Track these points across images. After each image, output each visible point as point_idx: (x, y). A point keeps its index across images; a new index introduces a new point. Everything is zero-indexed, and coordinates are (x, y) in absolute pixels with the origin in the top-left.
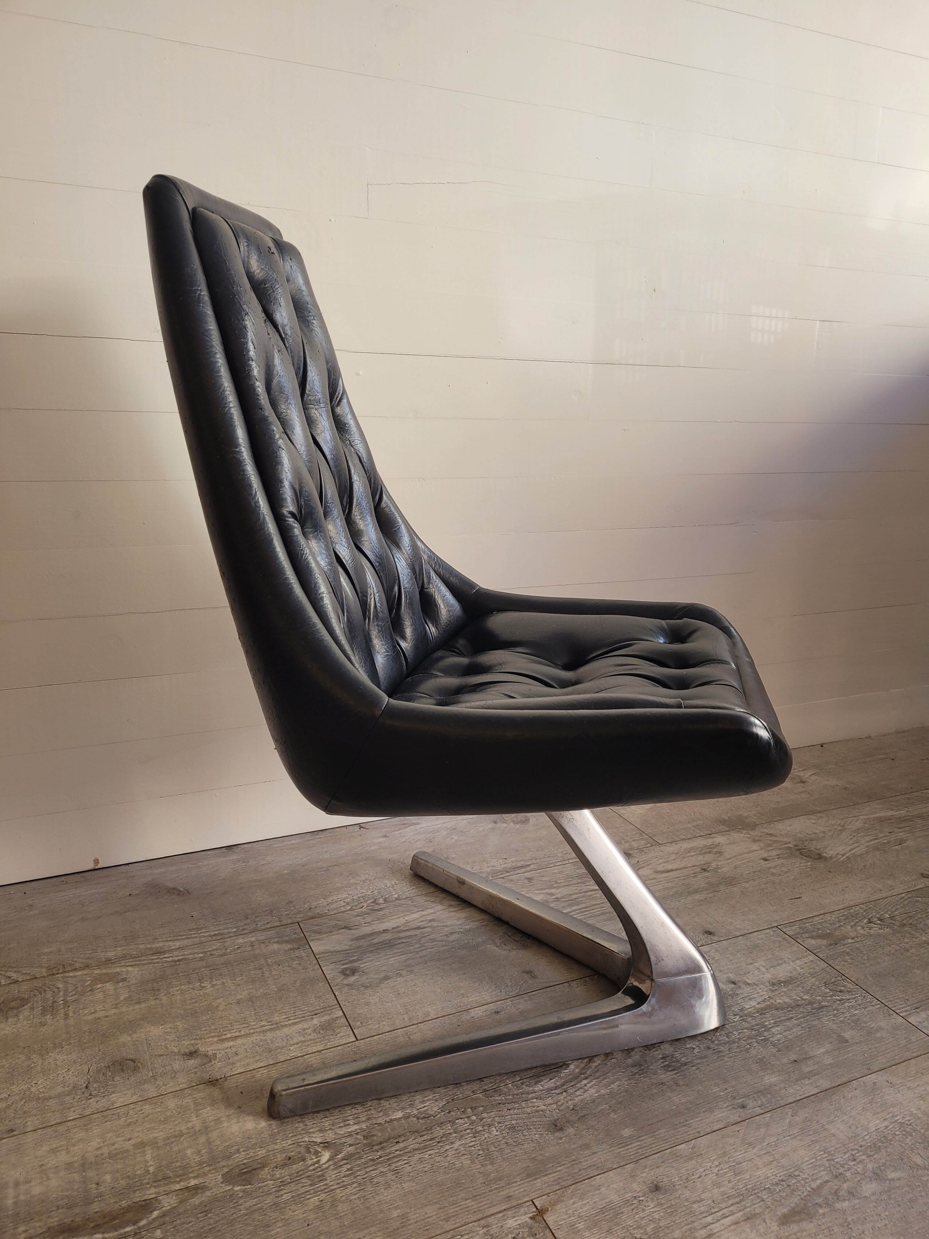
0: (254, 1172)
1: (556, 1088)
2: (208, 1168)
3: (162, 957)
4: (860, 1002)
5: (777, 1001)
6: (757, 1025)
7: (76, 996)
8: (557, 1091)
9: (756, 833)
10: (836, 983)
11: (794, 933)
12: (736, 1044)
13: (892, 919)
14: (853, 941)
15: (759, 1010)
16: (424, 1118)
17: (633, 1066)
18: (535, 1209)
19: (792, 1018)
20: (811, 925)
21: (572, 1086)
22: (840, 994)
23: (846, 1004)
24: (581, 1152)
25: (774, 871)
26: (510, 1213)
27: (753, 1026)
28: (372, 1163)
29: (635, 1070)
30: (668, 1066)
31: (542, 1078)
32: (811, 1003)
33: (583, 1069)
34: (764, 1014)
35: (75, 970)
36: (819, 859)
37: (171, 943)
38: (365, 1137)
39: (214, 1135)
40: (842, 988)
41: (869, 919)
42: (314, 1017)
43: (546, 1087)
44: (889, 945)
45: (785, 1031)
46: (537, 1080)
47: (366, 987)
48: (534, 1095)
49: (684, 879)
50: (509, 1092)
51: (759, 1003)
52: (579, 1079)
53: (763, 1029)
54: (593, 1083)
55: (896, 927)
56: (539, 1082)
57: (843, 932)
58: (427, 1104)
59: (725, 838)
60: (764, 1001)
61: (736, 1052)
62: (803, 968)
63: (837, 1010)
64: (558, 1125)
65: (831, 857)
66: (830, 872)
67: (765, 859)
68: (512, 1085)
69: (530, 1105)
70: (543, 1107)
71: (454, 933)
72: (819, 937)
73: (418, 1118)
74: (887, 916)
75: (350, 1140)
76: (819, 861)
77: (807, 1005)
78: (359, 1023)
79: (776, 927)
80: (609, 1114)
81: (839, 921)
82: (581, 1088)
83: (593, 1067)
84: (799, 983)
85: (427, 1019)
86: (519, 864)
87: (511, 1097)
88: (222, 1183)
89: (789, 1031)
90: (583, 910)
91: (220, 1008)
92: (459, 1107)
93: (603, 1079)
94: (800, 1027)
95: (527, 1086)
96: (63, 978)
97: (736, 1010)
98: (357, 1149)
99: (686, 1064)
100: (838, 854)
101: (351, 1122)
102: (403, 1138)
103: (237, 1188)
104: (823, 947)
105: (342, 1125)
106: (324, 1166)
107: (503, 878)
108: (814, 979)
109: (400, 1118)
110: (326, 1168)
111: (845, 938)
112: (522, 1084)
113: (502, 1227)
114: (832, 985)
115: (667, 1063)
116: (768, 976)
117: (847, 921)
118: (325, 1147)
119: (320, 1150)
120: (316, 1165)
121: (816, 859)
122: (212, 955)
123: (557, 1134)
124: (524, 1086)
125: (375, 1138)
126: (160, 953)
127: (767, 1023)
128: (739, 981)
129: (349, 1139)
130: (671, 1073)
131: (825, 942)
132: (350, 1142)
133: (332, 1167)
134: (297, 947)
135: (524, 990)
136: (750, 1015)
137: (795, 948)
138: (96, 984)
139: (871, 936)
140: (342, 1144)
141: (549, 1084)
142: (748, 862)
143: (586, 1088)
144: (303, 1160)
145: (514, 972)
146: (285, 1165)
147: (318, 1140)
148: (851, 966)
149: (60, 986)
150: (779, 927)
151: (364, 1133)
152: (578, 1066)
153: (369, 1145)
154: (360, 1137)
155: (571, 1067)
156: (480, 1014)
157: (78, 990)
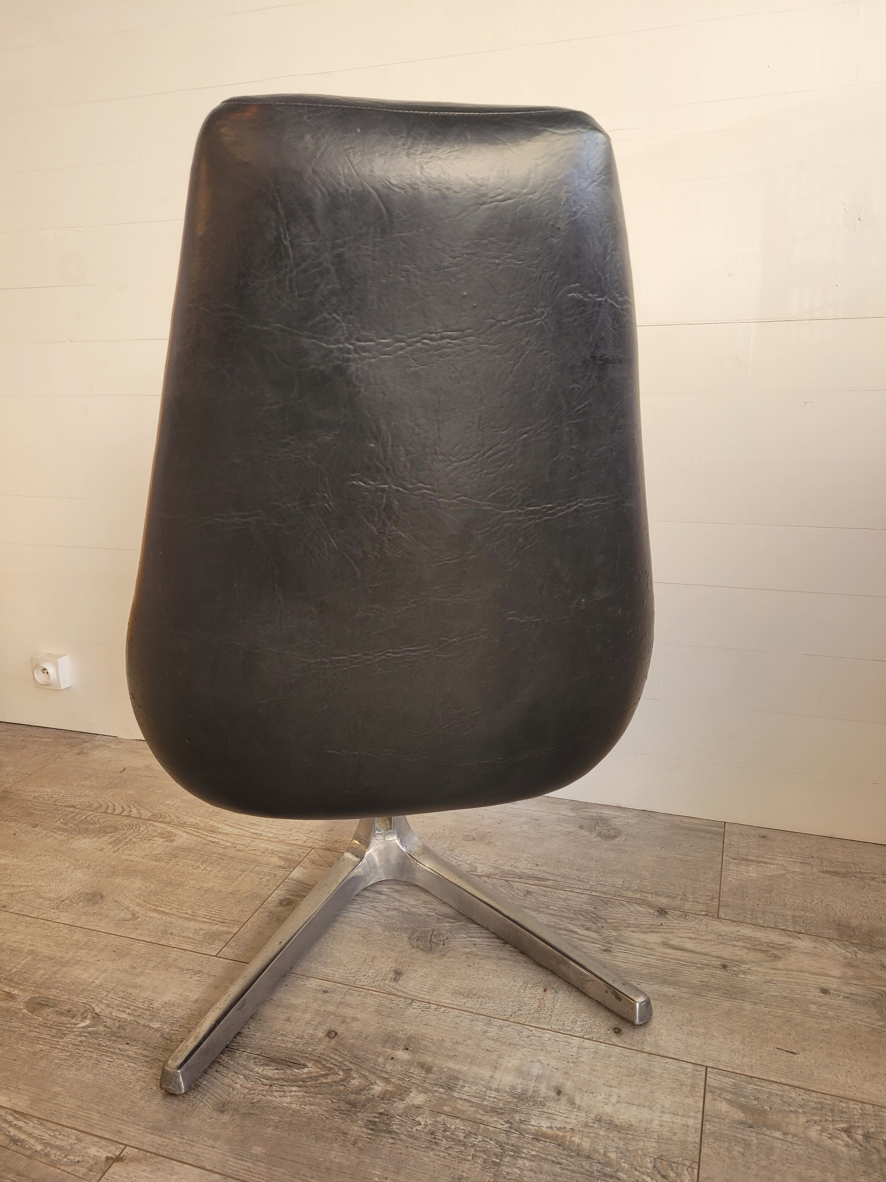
0: (45, 1006)
1: (269, 1079)
2: (32, 988)
5: (573, 1139)
6: (512, 1145)
7: (138, 840)
8: (265, 1081)
9: (866, 957)
10: (675, 1166)
11: (715, 1085)
12: (463, 1148)
14: (781, 1137)
15: (540, 1134)
17: (349, 1103)
18: (118, 1154)
19: (560, 1163)
20: (755, 1089)
21: (282, 1085)
24: (206, 1139)
25: (813, 1008)
26: (104, 1142)
27: (508, 1144)
28: (96, 1046)
29: (343, 1106)
30: (374, 1123)
31: (273, 1064)
32: (608, 1164)
33: (310, 1078)
34: (538, 1140)
35: (162, 822)
37: (227, 828)
38: (119, 1027)
39: (65, 969)
40: (672, 1174)
41: (851, 1127)
42: (220, 924)
43: (264, 1072)
44: (824, 1170)
45: (531, 1170)
46: (268, 1063)
47: (279, 920)
48: (247, 1072)
49: (684, 965)
50: (237, 1058)
51: (551, 1128)
52: (294, 1084)
53: (512, 1154)
54: (298, 1094)
56: (267, 1065)
57: (787, 1120)
59: (812, 945)
60: (559, 1129)
61: (449, 1154)
62: (661, 1126)
64: (226, 1107)
67: (825, 991)
68: (246, 1055)
69: (234, 1078)
70: (238, 1086)
72: (743, 1107)
73: (161, 1036)
75: (109, 1022)
77: (599, 1163)
79: (707, 1067)
80: (269, 1126)
81: (802, 1106)
83: (319, 1082)
84: (630, 1136)
86: (541, 876)
88: (24, 1002)
89: (535, 1173)
91: (185, 888)
93: (310, 1097)
94: (553, 1177)
95: (255, 1063)
96: (151, 824)
97: (517, 1118)
98: (104, 1031)
99: (390, 1132)
101: (128, 1011)
102: (134, 1043)
103: (25, 1011)
104: (727, 1120)
105: (121, 1009)
106: (75, 1029)
107: (507, 881)
108: (655, 1144)
109: (153, 1028)
110: (73, 1032)
111: (777, 1127)
113: (86, 1148)
114: (665, 1163)
115: (377, 1120)
116: (608, 1109)
117: (815, 1111)
118: (94, 1017)
119: (89, 1017)
120: (73, 1026)
123: (215, 1114)
124: (252, 1061)
125: (122, 1031)
126: (213, 831)
127: (525, 1151)
128: (567, 1094)
129: (111, 1021)
130: (365, 1130)
131: (740, 1115)
132: (108, 1024)
133: (77, 1033)
134: (284, 866)
135: (372, 986)
136: (522, 1133)
137: (690, 1101)
138: (157, 837)
139: (817, 1146)
140: (103, 1022)
141: (270, 1072)
142: (796, 983)
143: (288, 1094)
144: (73, 1017)
145: (387, 966)
146: (62, 1014)
147: (97, 1010)
148: (727, 1160)
149: (142, 829)
150: (709, 1069)
151: (122, 1023)
152: (312, 1073)
153: (113, 1034)
154: (117, 1024)
155: (306, 1070)
156: (314, 985)
157: (146, 836)
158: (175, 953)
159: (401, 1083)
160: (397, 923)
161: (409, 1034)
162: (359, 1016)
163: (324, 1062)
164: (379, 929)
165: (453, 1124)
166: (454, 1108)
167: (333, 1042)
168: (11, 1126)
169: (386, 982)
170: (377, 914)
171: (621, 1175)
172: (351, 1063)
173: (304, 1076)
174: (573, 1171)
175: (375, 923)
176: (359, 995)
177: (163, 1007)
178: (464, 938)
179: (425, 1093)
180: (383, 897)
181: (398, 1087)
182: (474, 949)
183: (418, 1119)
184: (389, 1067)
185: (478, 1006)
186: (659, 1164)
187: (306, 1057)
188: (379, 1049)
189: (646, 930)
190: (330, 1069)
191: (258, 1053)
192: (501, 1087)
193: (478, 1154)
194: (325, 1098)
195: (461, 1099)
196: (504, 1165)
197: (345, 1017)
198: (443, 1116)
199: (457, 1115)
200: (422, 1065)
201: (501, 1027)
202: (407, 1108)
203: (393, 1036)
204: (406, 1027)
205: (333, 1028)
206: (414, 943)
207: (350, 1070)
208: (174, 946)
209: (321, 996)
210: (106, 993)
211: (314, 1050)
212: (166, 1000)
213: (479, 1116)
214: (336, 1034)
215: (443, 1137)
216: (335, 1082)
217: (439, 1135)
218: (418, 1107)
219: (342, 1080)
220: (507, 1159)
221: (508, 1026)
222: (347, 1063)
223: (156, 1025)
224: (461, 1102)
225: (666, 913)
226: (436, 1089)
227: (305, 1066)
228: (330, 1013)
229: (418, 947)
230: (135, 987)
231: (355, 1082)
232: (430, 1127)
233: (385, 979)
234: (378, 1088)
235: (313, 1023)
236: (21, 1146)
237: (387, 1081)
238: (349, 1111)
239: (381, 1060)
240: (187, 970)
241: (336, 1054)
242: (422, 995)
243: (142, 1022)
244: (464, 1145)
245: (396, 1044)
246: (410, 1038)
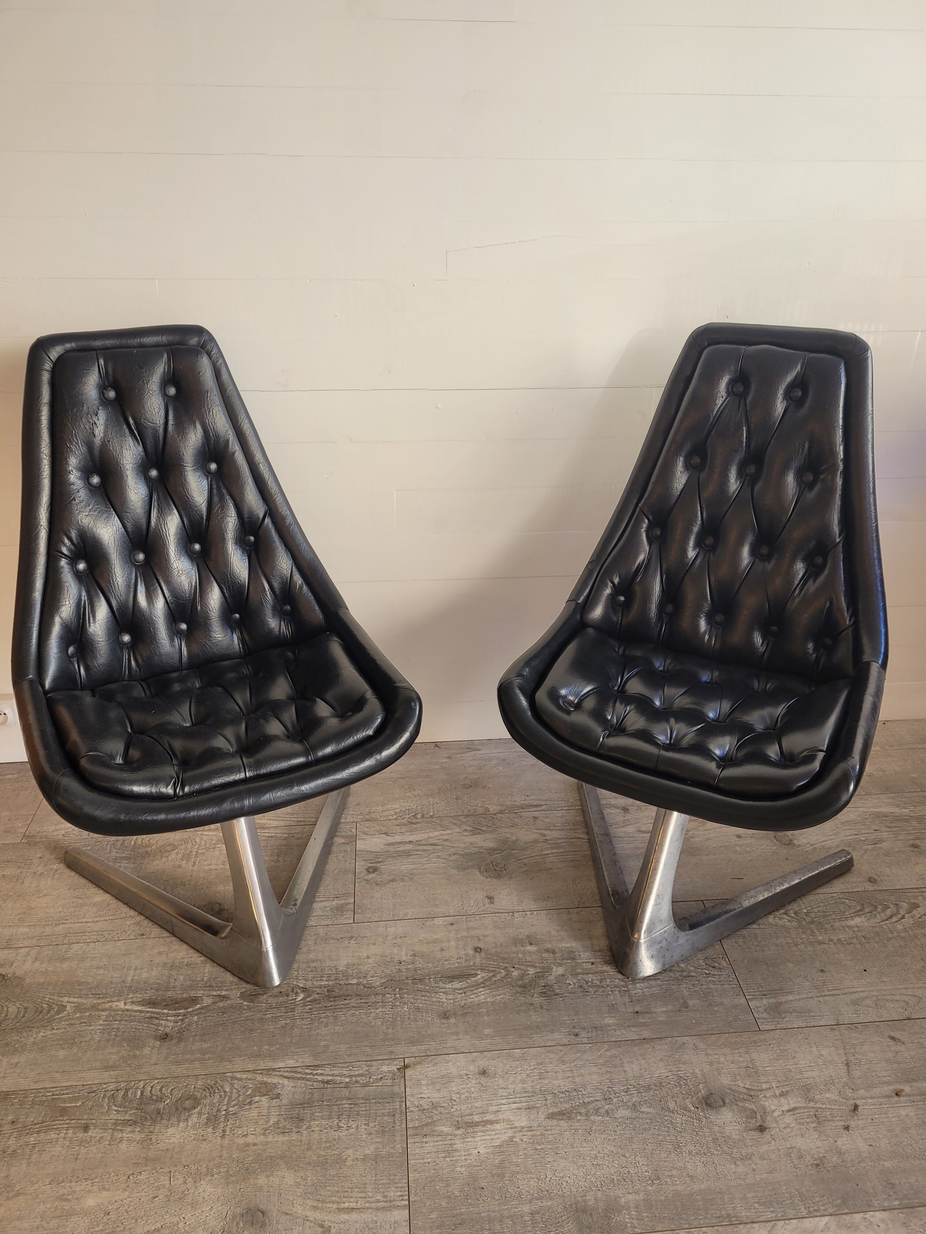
0: (258, 996)
1: (460, 989)
2: (234, 986)
3: (262, 831)
4: (722, 979)
7: (204, 850)
8: (459, 992)
10: (715, 960)
12: (603, 989)
13: (806, 915)
14: (758, 927)
16: (369, 987)
17: (520, 986)
18: (403, 1064)
19: (659, 979)
21: (471, 990)
22: (711, 968)
23: (710, 979)
24: (451, 1037)
25: (738, 848)
26: (387, 1062)
28: (325, 1008)
29: (519, 990)
30: (544, 993)
31: (455, 980)
32: (682, 971)
33: (486, 980)
36: (788, 844)
37: (272, 822)
38: (328, 991)
40: (717, 965)
42: (336, 899)
43: (454, 986)
44: (785, 937)
45: (646, 988)
46: (451, 980)
47: (377, 884)
48: (443, 990)
50: (429, 984)
52: (478, 987)
54: (486, 992)
55: (804, 922)
56: (452, 982)
58: (374, 979)
61: (598, 995)
63: (699, 981)
64: (447, 1014)
65: (799, 845)
66: (787, 859)
68: (433, 980)
69: (437, 996)
70: (445, 1000)
71: (456, 854)
73: (364, 987)
74: (805, 911)
75: (318, 990)
76: (786, 847)
77: (678, 971)
78: (360, 911)
79: (702, 901)
80: (483, 1016)
82: (476, 993)
83: (493, 981)
85: (404, 918)
86: (535, 804)
87: (428, 988)
88: (239, 998)
89: (649, 988)
90: (560, 854)
92: (393, 986)
93: (494, 991)
94: (659, 987)
95: (442, 983)
96: (202, 834)
98: (320, 997)
99: (557, 995)
100: (809, 843)
101: (324, 979)
102: (350, 997)
103: (245, 1003)
105: (319, 979)
106: (297, 1003)
107: (516, 813)
108: (699, 952)
109: (354, 984)
110: (298, 1005)
112: (440, 980)
113: (378, 1069)
114: (710, 960)
115: (544, 990)
118: (303, 991)
119: (299, 992)
120: (293, 1001)
121: (784, 844)
122: (293, 837)
123: (443, 1021)
124: (440, 982)
125: (333, 993)
126: (262, 828)
130: (542, 999)
132: (318, 992)
133: (301, 1005)
134: (347, 842)
135: (480, 912)
138: (218, 844)
139: (776, 926)
140: (313, 992)
141: (457, 985)
142: (722, 836)
143: (480, 994)
144: (288, 996)
145: (480, 895)
146: (276, 996)
147: (301, 985)
148: (739, 948)
149: (198, 840)
150: (704, 902)
151: (329, 988)
152: (484, 977)
153: (329, 997)
154: (325, 990)
155: (479, 977)
156: (441, 922)
157: (207, 845)
158: (321, 930)
159: (542, 965)
160: (464, 863)
161: (526, 934)
162: (486, 933)
163: (486, 968)
164: (455, 871)
165: (589, 978)
166: (583, 969)
167: (483, 955)
168: (314, 1075)
169: (487, 906)
170: (445, 861)
171: (692, 974)
172: (503, 963)
173: (481, 980)
174: (667, 981)
175: (449, 868)
176: (476, 920)
177: (348, 968)
178: (515, 862)
179: (561, 966)
180: (439, 847)
181: (543, 968)
182: (527, 868)
183: (567, 982)
184: (529, 958)
185: (555, 904)
186: (707, 962)
187: (473, 969)
188: (514, 949)
189: (623, 825)
190: (494, 971)
191: (439, 976)
192: (601, 948)
193: (613, 989)
194: (504, 989)
195: (583, 962)
196: (631, 990)
197: (477, 936)
198: (580, 976)
199: (588, 972)
200: (547, 951)
201: (578, 913)
202: (556, 978)
203: (517, 939)
204: (521, 931)
205: (476, 946)
206: (485, 874)
207: (506, 967)
208: (315, 925)
209: (450, 928)
210: (296, 972)
211: (474, 963)
212: (346, 963)
213: (600, 969)
214: (481, 949)
215: (588, 987)
216: (502, 978)
217: (585, 986)
218: (563, 975)
219: (506, 975)
220: (630, 986)
221: (581, 911)
222: (501, 964)
223: (355, 981)
224: (585, 964)
225: (628, 809)
226: (565, 962)
227: (476, 975)
228: (466, 937)
229: (490, 876)
230: (313, 961)
231: (515, 973)
232: (577, 984)
233: (485, 904)
234: (531, 971)
235: (460, 946)
236: (334, 1083)
237: (534, 966)
238: (525, 991)
239: (520, 955)
240: (342, 938)
241: (490, 961)
242: (516, 908)
243: (342, 982)
244: (603, 987)
245: (522, 943)
246: (528, 936)
